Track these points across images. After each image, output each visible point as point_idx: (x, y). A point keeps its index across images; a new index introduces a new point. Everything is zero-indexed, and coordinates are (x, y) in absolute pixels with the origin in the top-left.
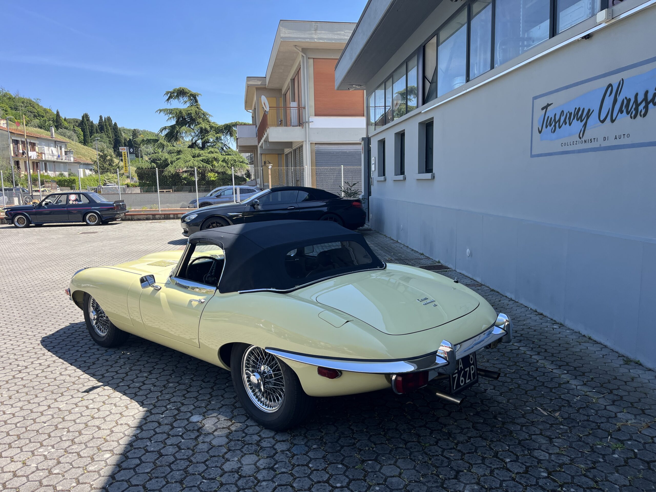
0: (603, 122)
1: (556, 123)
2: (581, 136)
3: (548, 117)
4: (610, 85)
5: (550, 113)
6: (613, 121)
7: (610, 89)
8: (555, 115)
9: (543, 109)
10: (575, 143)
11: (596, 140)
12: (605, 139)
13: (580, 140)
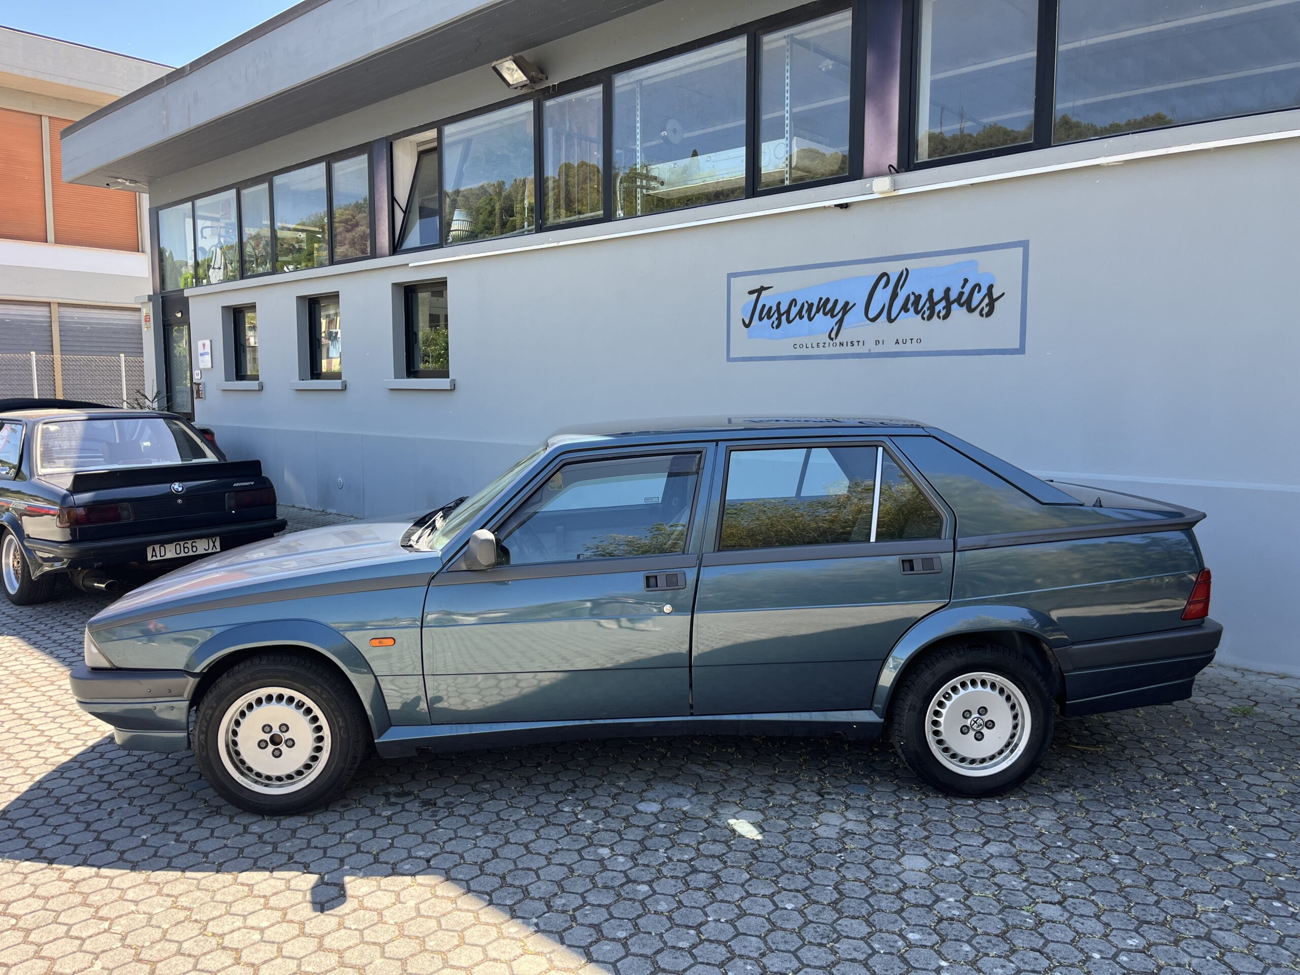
0: (873, 320)
1: (780, 315)
2: (833, 335)
3: (764, 306)
4: (884, 274)
5: (767, 299)
6: (890, 320)
7: (885, 279)
8: (779, 304)
9: (751, 293)
10: (821, 345)
11: (861, 343)
12: (877, 342)
13: (831, 342)
